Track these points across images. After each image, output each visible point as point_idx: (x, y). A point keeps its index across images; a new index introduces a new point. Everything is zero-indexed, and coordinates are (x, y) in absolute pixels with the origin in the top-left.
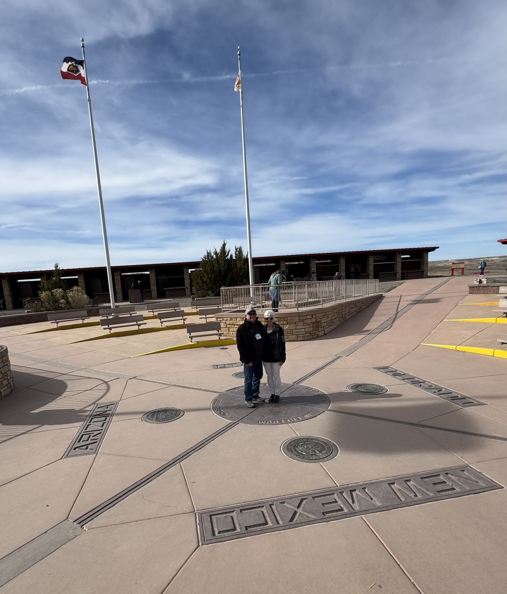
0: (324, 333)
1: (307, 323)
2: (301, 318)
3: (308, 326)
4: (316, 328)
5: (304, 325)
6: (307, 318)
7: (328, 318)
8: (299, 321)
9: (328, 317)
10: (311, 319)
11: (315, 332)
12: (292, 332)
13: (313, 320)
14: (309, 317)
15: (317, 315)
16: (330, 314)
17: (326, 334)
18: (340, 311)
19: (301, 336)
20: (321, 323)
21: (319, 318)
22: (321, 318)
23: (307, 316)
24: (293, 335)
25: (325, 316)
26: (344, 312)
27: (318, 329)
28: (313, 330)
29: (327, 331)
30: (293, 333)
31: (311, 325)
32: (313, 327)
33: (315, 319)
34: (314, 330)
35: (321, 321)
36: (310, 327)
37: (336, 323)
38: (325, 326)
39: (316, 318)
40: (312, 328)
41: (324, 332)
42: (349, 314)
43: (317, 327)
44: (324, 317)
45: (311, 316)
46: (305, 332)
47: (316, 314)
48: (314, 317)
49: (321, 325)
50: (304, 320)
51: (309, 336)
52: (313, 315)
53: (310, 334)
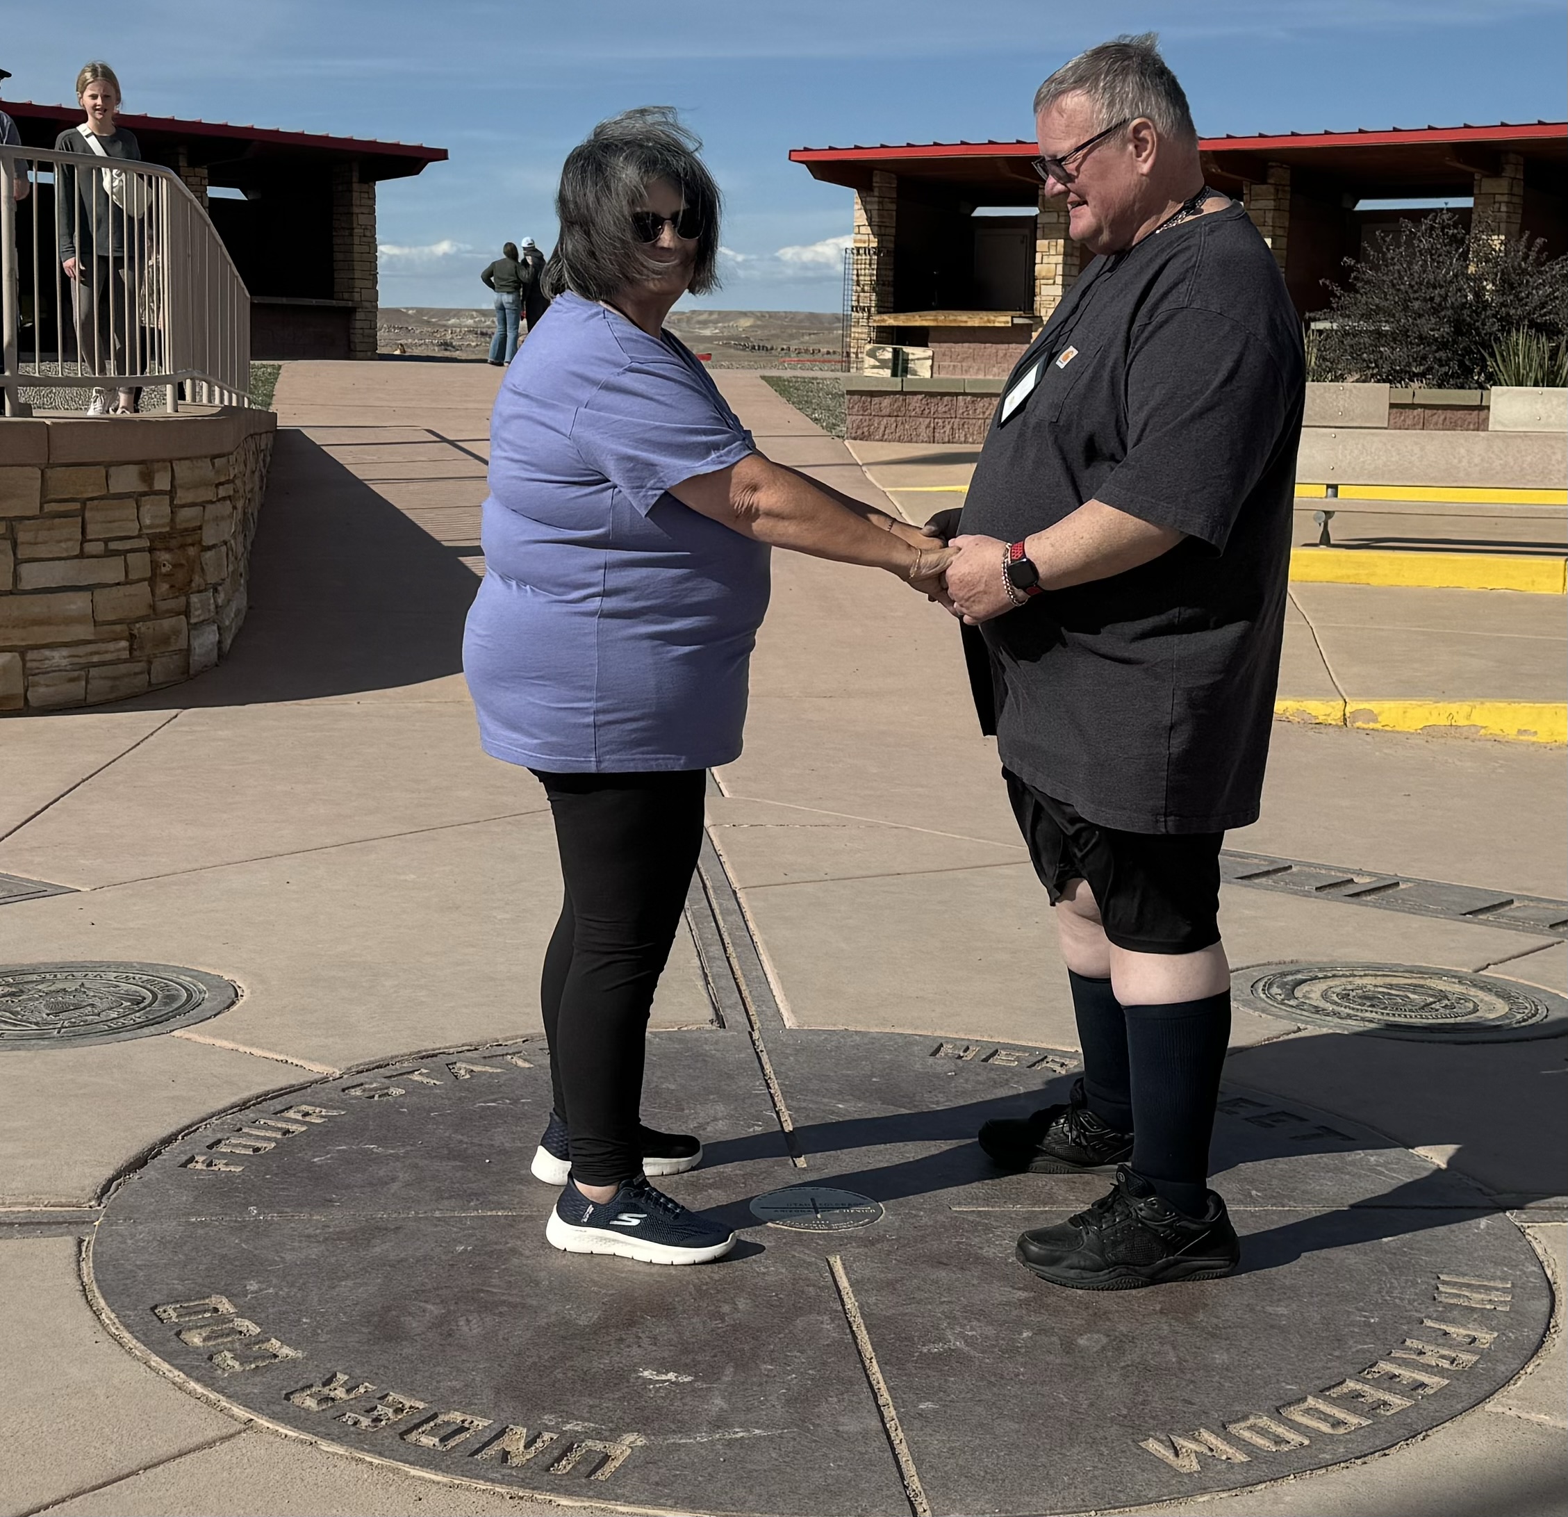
0: (221, 642)
1: (106, 541)
3: (111, 571)
4: (173, 591)
5: (82, 555)
6: (112, 489)
8: (42, 514)
11: (167, 624)
13: (154, 514)
14: (126, 480)
15: (175, 466)
19: (58, 657)
21: (187, 498)
22: (203, 505)
27: (186, 605)
28: (153, 607)
31: (138, 563)
32: (152, 581)
33: (165, 507)
34: (162, 605)
35: (202, 528)
36: (128, 582)
39: (172, 493)
40: (144, 587)
43: (181, 576)
46: (94, 623)
47: (173, 461)
48: (161, 480)
49: (202, 569)
50: (84, 502)
51: (125, 661)
52: (156, 466)
53: (131, 649)
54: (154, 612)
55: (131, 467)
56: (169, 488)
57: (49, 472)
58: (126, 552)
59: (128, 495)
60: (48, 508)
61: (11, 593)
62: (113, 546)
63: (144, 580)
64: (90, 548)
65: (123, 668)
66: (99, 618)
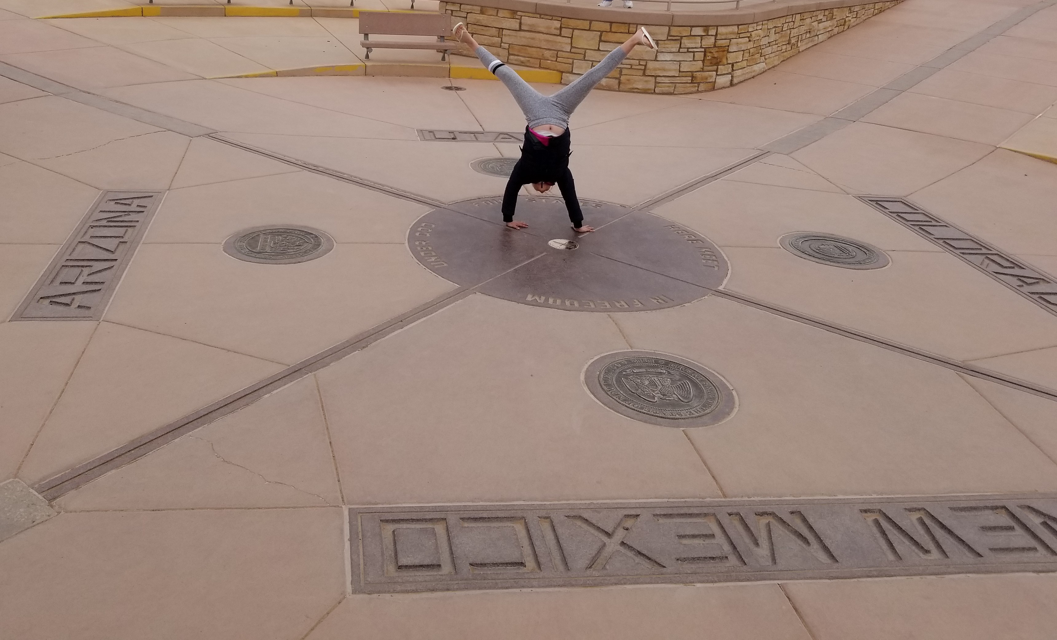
0: (732, 80)
1: (688, 48)
2: (675, 31)
3: (689, 57)
4: (712, 64)
5: (679, 52)
6: (692, 34)
7: (750, 41)
8: (668, 40)
9: (749, 37)
10: (701, 36)
11: (706, 74)
12: (643, 67)
13: (709, 42)
14: (698, 31)
15: (719, 28)
16: (757, 30)
17: (736, 84)
18: (786, 25)
19: (667, 80)
20: (729, 52)
21: (723, 37)
22: (730, 40)
23: (693, 29)
24: (644, 75)
25: (741, 35)
26: (796, 30)
27: (717, 68)
28: (702, 68)
29: (739, 76)
30: (645, 70)
31: (700, 56)
32: (703, 61)
33: (712, 40)
34: (705, 68)
35: (728, 46)
36: (694, 61)
37: (769, 58)
38: (737, 62)
39: (715, 36)
40: (700, 63)
41: (732, 76)
42: (808, 35)
43: (714, 61)
44: (739, 38)
45: (704, 31)
46: (680, 71)
47: (717, 26)
48: (712, 32)
49: (727, 59)
50: (682, 37)
51: (690, 83)
52: (710, 28)
53: (692, 80)
54: (702, 70)
55: (701, 27)
56: (715, 34)
57: (671, 28)
58: (694, 52)
59: (699, 36)
60: (669, 38)
61: (654, 61)
62: (690, 50)
63: (701, 60)
64: (681, 50)
65: (688, 85)
66: (682, 70)
